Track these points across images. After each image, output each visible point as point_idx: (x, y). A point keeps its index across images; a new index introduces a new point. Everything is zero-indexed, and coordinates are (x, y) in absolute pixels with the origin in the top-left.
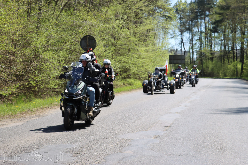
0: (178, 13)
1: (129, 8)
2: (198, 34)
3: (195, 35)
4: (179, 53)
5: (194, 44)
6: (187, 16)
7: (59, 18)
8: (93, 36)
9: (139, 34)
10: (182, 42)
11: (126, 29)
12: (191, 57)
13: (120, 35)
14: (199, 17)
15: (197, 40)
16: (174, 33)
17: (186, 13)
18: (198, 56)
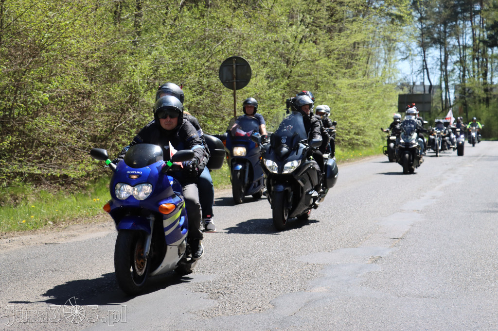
0: (417, 9)
1: (316, 1)
2: (458, 51)
3: (452, 53)
4: (419, 91)
5: (449, 72)
6: (434, 13)
7: (177, 23)
8: (244, 57)
9: (336, 52)
10: (425, 67)
11: (311, 42)
12: (444, 98)
13: (299, 55)
14: (460, 15)
15: (455, 63)
16: (408, 48)
17: (432, 7)
18: (458, 95)
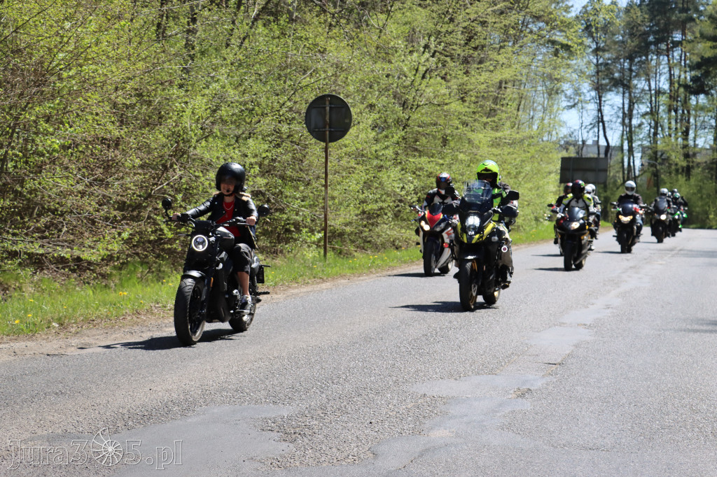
0: (591, 35)
1: (446, 19)
2: (648, 97)
3: (639, 100)
4: (592, 154)
5: (635, 127)
6: (615, 43)
7: (246, 43)
8: (341, 96)
9: (473, 93)
10: (600, 120)
11: (439, 79)
12: (626, 164)
13: (421, 96)
14: (653, 47)
15: (644, 115)
16: (577, 92)
17: (614, 35)
18: (646, 161)
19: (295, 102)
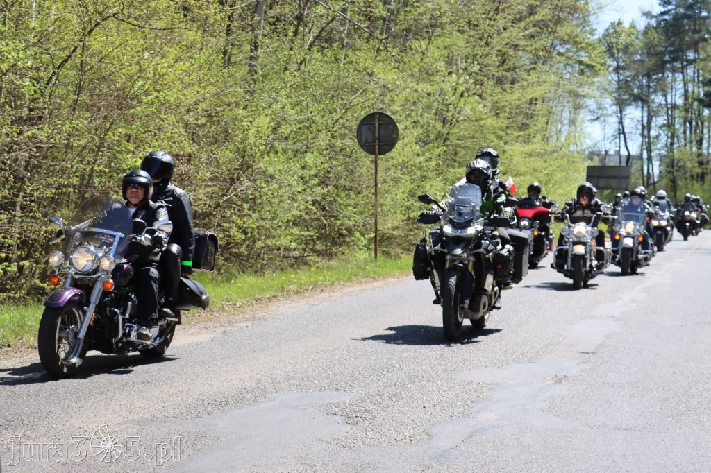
0: (612, 55)
1: (483, 43)
2: (665, 110)
3: (657, 115)
4: (612, 162)
5: (653, 138)
6: (634, 62)
7: (302, 67)
9: (507, 109)
10: (622, 132)
11: (476, 96)
12: (645, 172)
13: (459, 113)
14: (668, 66)
15: (661, 127)
16: (600, 107)
17: (632, 54)
18: (663, 168)
19: (347, 120)
